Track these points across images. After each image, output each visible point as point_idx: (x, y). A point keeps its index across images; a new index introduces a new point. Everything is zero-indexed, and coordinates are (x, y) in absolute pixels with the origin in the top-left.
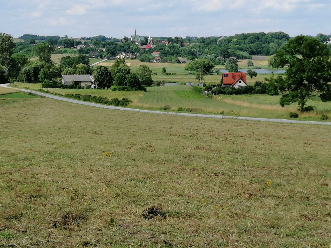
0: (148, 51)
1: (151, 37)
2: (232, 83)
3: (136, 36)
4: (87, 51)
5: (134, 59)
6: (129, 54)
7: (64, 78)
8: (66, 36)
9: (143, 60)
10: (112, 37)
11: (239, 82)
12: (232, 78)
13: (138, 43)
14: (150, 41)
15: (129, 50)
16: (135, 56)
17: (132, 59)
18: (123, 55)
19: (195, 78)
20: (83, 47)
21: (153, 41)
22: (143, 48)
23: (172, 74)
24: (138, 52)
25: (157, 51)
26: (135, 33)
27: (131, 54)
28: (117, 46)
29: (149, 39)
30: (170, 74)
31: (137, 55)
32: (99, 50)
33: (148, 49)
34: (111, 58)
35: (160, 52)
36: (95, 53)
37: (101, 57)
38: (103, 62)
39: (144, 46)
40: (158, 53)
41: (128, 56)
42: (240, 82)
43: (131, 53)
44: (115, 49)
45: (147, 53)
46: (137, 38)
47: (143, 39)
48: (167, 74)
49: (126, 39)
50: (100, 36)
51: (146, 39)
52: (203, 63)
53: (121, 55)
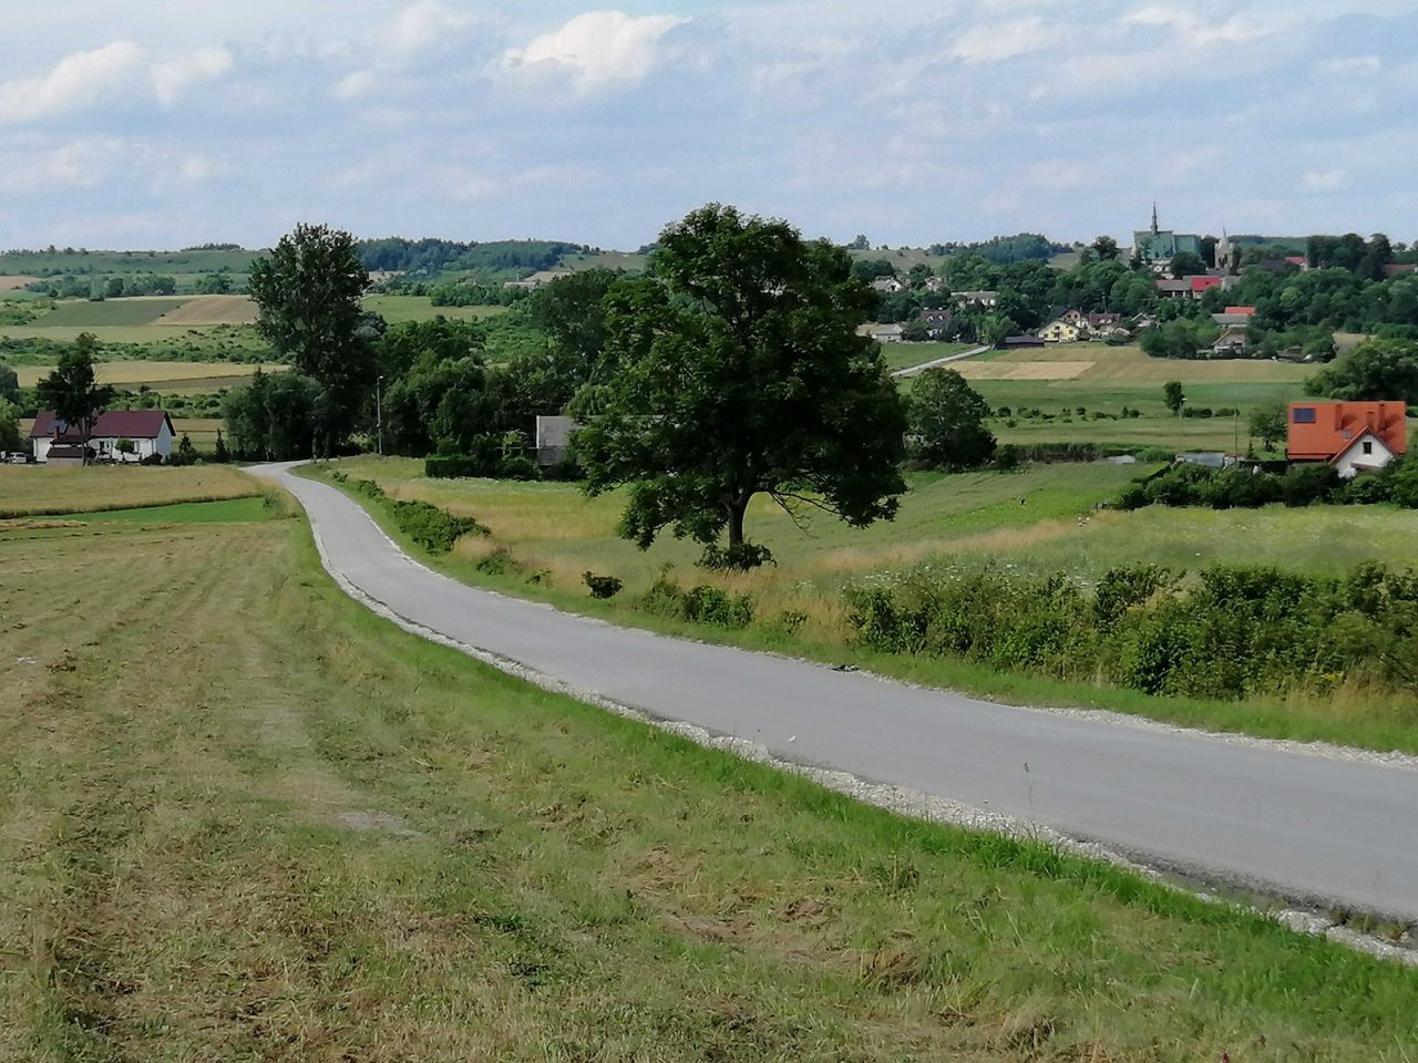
0: (1199, 304)
1: (1231, 240)
2: (1333, 455)
3: (1157, 233)
4: (907, 310)
5: (1122, 343)
6: (1102, 321)
7: (543, 430)
8: (862, 239)
9: (1157, 349)
10: (1081, 242)
11: (1360, 447)
12: (1337, 429)
13: (1164, 269)
14: (1226, 257)
15: (1108, 301)
16: (1132, 327)
17: (1111, 343)
18: (1074, 324)
20: (893, 287)
21: (1237, 254)
22: (1179, 293)
23: (1214, 413)
24: (1150, 311)
25: (1247, 303)
26: (1155, 217)
27: (1114, 320)
28: (1053, 285)
29: (1218, 246)
30: (1206, 413)
31: (1141, 325)
32: (961, 305)
33: (1199, 297)
34: (1009, 340)
35: (1258, 311)
36: (942, 315)
37: (968, 334)
38: (959, 359)
39: (1187, 283)
40: (1246, 315)
41: (1097, 328)
42: (1368, 449)
43: (1112, 315)
44: (1041, 298)
45: (1191, 316)
46: (1159, 245)
47: (1190, 248)
48: (1189, 414)
49: (1106, 248)
50: (1021, 235)
51: (1207, 246)
53: (1063, 327)
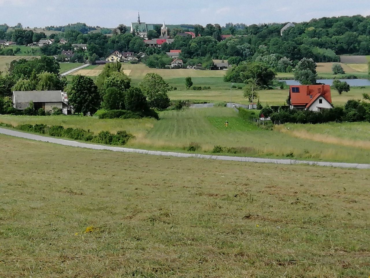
0: (161, 49)
1: (166, 26)
2: (307, 104)
3: (140, 23)
4: (56, 50)
5: (136, 63)
6: (128, 55)
7: (16, 97)
8: (20, 24)
9: (152, 65)
10: (99, 26)
11: (318, 101)
12: (307, 95)
13: (144, 36)
14: (165, 32)
15: (128, 48)
16: (139, 57)
17: (133, 63)
18: (117, 56)
19: (243, 94)
20: (49, 42)
21: (168, 31)
22: (152, 45)
23: (202, 88)
24: (144, 51)
25: (177, 49)
26: (139, 17)
27: (132, 54)
28: (107, 41)
29: (162, 28)
30: (200, 89)
31: (142, 56)
32: (75, 49)
33: (160, 46)
34: (97, 62)
35: (182, 52)
36: (69, 52)
37: (81, 60)
38: (82, 69)
39: (154, 41)
40: (178, 53)
41: (126, 58)
42: (321, 102)
43: (131, 53)
44: (103, 47)
45: (158, 53)
46: (141, 28)
47: (152, 28)
48: (194, 89)
49: (123, 29)
50: (77, 23)
51: (158, 28)
52: (255, 69)
53: (114, 57)
